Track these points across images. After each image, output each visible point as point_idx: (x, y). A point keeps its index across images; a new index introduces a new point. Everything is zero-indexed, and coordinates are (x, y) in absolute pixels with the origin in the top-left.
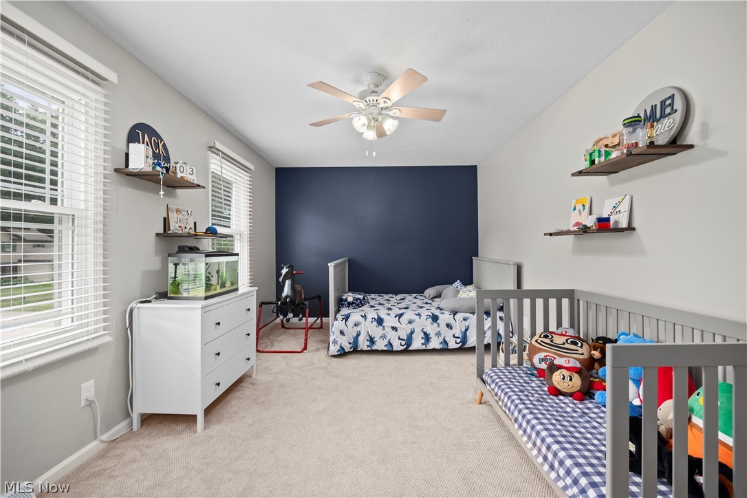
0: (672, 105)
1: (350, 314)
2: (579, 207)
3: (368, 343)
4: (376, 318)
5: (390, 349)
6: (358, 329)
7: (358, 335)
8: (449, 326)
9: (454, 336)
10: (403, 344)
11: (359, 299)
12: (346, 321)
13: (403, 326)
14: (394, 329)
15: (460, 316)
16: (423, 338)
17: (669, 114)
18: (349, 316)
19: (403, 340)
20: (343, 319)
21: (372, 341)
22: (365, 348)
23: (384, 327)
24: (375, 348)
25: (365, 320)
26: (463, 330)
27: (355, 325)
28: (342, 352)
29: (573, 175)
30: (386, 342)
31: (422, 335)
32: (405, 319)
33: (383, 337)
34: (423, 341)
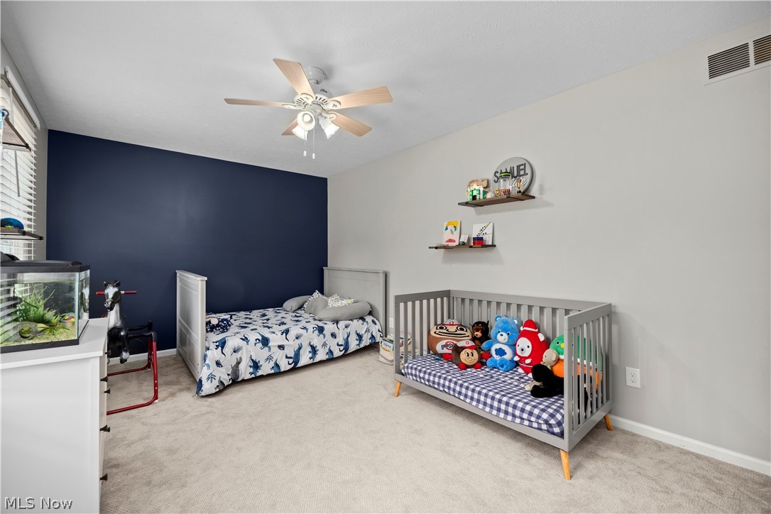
0: (524, 169)
1: (224, 338)
2: (451, 227)
3: (251, 370)
4: (260, 338)
5: (277, 371)
6: (238, 355)
7: (238, 363)
8: (333, 335)
9: (338, 345)
10: (290, 362)
11: (226, 320)
12: (222, 348)
13: (291, 342)
14: (281, 347)
15: (342, 324)
16: (310, 352)
17: (523, 175)
18: (225, 342)
19: (291, 358)
20: (217, 346)
21: (256, 366)
22: (248, 376)
23: (269, 348)
24: (260, 373)
25: (248, 342)
26: (345, 337)
27: (235, 352)
28: (221, 387)
29: (459, 204)
30: (272, 364)
31: (309, 349)
32: (292, 335)
33: (269, 358)
34: (310, 355)
